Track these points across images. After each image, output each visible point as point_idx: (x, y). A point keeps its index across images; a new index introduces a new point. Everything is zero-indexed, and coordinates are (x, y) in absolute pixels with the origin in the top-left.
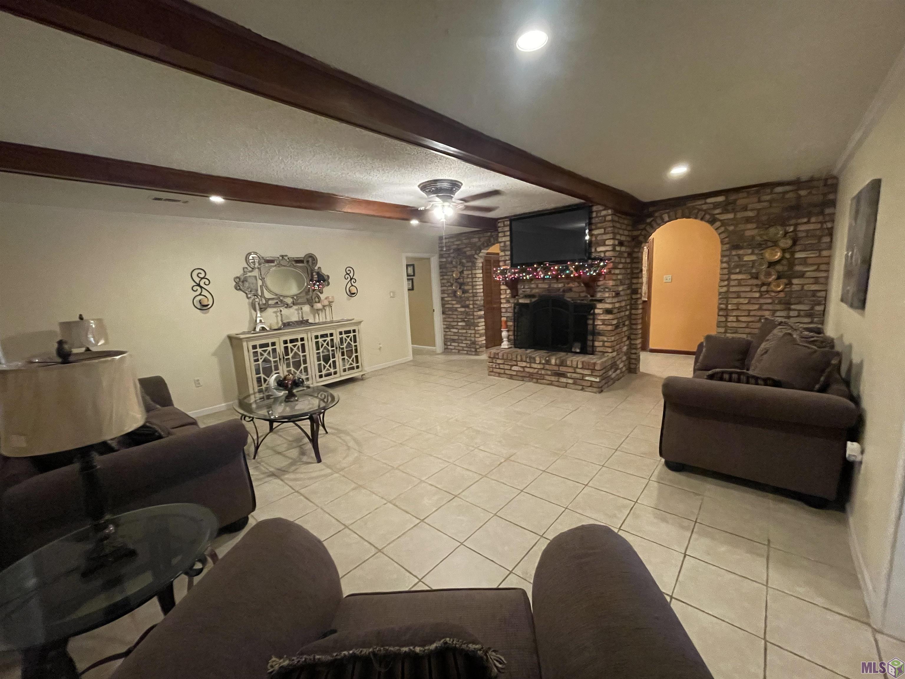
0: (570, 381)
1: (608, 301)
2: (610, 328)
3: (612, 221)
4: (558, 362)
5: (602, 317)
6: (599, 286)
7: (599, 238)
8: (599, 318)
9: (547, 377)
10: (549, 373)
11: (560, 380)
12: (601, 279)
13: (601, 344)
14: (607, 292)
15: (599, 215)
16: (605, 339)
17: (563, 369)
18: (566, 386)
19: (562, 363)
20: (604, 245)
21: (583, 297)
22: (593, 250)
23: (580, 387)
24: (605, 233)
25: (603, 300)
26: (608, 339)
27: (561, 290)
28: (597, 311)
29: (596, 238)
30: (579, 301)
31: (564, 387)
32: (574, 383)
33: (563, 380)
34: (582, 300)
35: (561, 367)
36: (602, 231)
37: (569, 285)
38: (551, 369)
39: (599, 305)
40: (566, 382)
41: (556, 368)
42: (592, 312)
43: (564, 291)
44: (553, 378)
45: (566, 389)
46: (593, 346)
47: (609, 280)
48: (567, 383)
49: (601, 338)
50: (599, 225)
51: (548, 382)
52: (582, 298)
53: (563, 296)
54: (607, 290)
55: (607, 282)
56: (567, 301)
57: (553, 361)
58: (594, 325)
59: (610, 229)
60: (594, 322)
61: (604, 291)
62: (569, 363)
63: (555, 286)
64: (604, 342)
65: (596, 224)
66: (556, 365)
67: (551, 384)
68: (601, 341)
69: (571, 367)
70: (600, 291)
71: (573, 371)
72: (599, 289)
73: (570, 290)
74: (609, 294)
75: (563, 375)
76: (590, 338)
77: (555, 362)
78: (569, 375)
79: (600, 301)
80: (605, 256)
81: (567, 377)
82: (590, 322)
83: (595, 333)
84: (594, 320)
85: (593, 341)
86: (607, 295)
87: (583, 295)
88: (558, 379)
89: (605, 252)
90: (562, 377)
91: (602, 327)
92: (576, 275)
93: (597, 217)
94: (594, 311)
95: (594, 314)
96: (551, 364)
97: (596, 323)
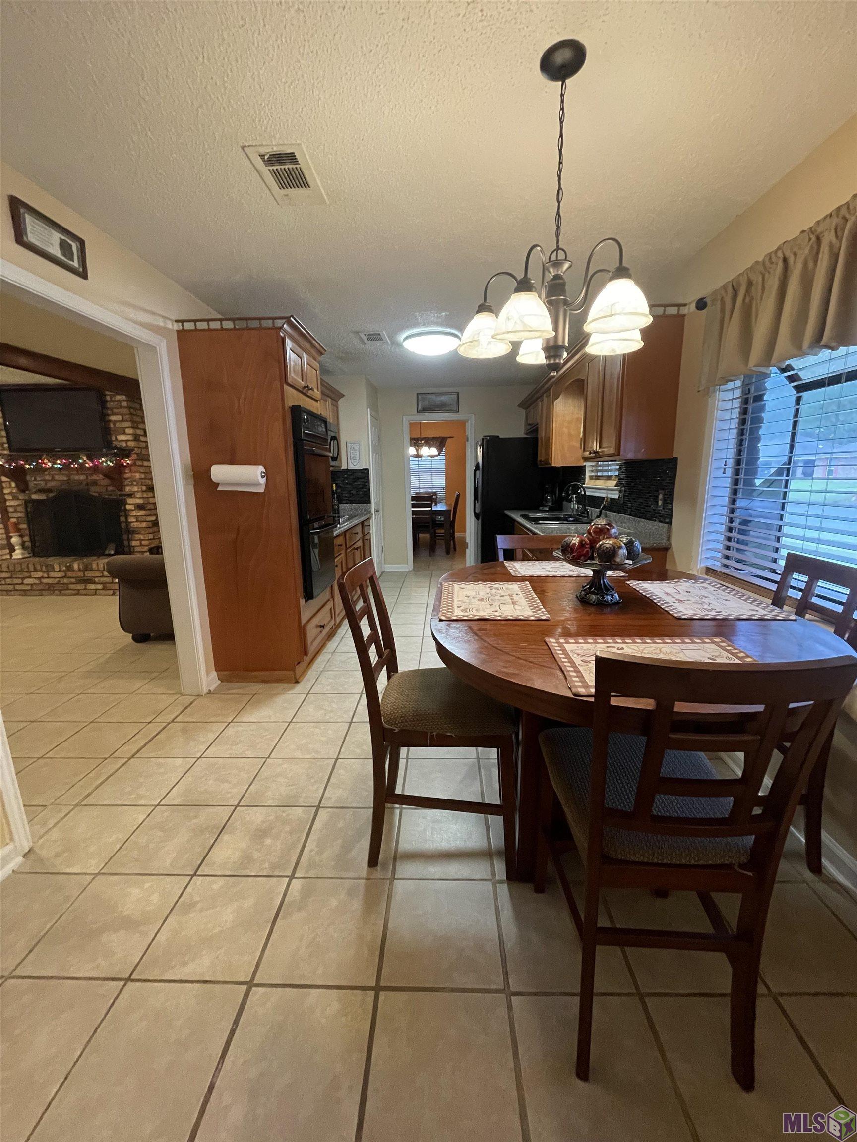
0: (100, 587)
1: (138, 496)
2: (144, 525)
3: (129, 408)
4: (81, 567)
5: (134, 513)
6: (126, 479)
7: (118, 425)
8: (132, 514)
9: (72, 586)
10: (73, 580)
11: (88, 588)
12: (127, 472)
13: (138, 543)
14: (135, 485)
15: (113, 399)
16: (142, 537)
17: (89, 574)
18: (95, 593)
19: (87, 568)
20: (124, 433)
21: (111, 491)
22: (113, 438)
23: (111, 592)
24: (123, 420)
25: (132, 494)
26: (144, 537)
27: (85, 483)
28: (128, 507)
29: (114, 425)
30: (106, 496)
31: (93, 595)
32: (104, 589)
33: (92, 587)
34: (111, 495)
35: (86, 573)
36: (120, 418)
37: (93, 478)
38: (74, 576)
39: (130, 501)
40: (95, 588)
41: (81, 574)
42: (123, 508)
43: (87, 485)
44: (79, 587)
45: (96, 597)
46: (129, 546)
47: (136, 472)
48: (96, 590)
49: (137, 536)
50: (115, 411)
51: (73, 592)
52: (110, 493)
53: (88, 490)
54: (135, 483)
55: (134, 474)
56: (93, 496)
57: (76, 566)
58: (127, 522)
59: (127, 416)
60: (126, 519)
61: (132, 484)
62: (94, 566)
63: (76, 478)
64: (141, 540)
65: (112, 409)
66: (80, 570)
67: (78, 593)
68: (137, 540)
69: (98, 570)
70: (128, 485)
71: (101, 575)
72: (126, 482)
73: (95, 483)
74: (138, 488)
75: (90, 581)
76: (125, 537)
77: (79, 568)
78: (97, 580)
79: (130, 495)
80: (127, 446)
81: (94, 583)
82: (122, 519)
83: (131, 532)
84: (126, 517)
85: (129, 540)
86: (136, 489)
87: (110, 488)
88: (85, 586)
89: (127, 441)
90: (89, 583)
91: (136, 525)
92: (91, 465)
93: (111, 401)
94: (125, 507)
95: (126, 510)
96: (73, 571)
97: (129, 521)
